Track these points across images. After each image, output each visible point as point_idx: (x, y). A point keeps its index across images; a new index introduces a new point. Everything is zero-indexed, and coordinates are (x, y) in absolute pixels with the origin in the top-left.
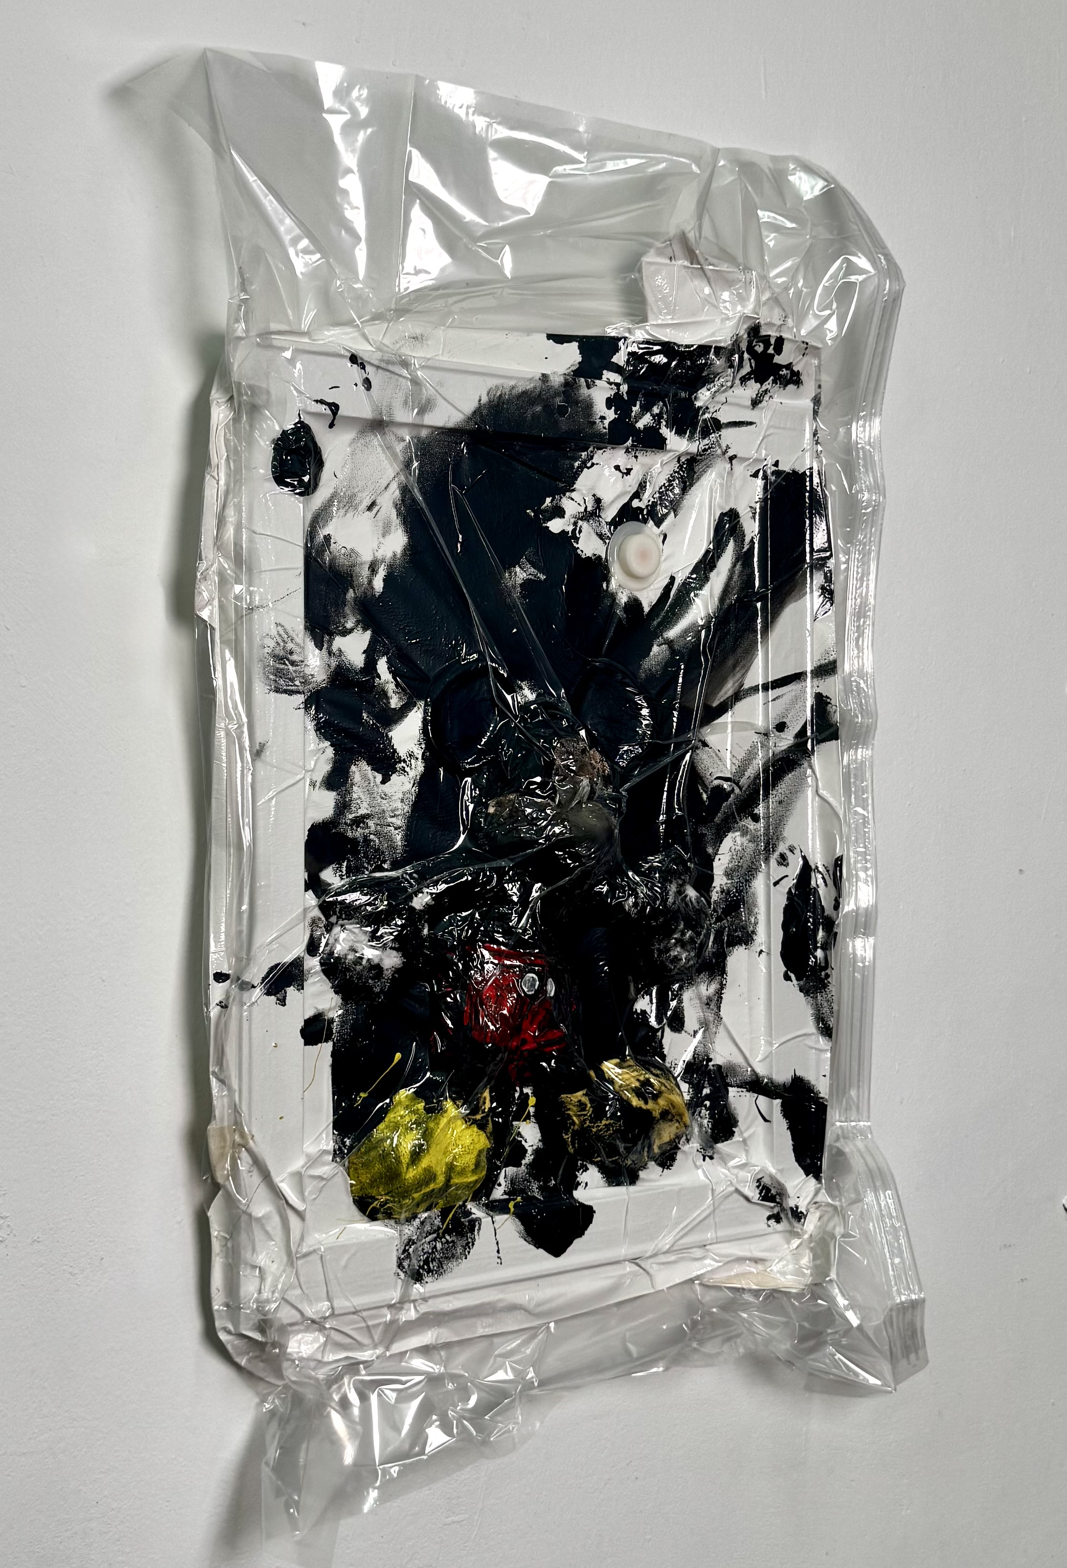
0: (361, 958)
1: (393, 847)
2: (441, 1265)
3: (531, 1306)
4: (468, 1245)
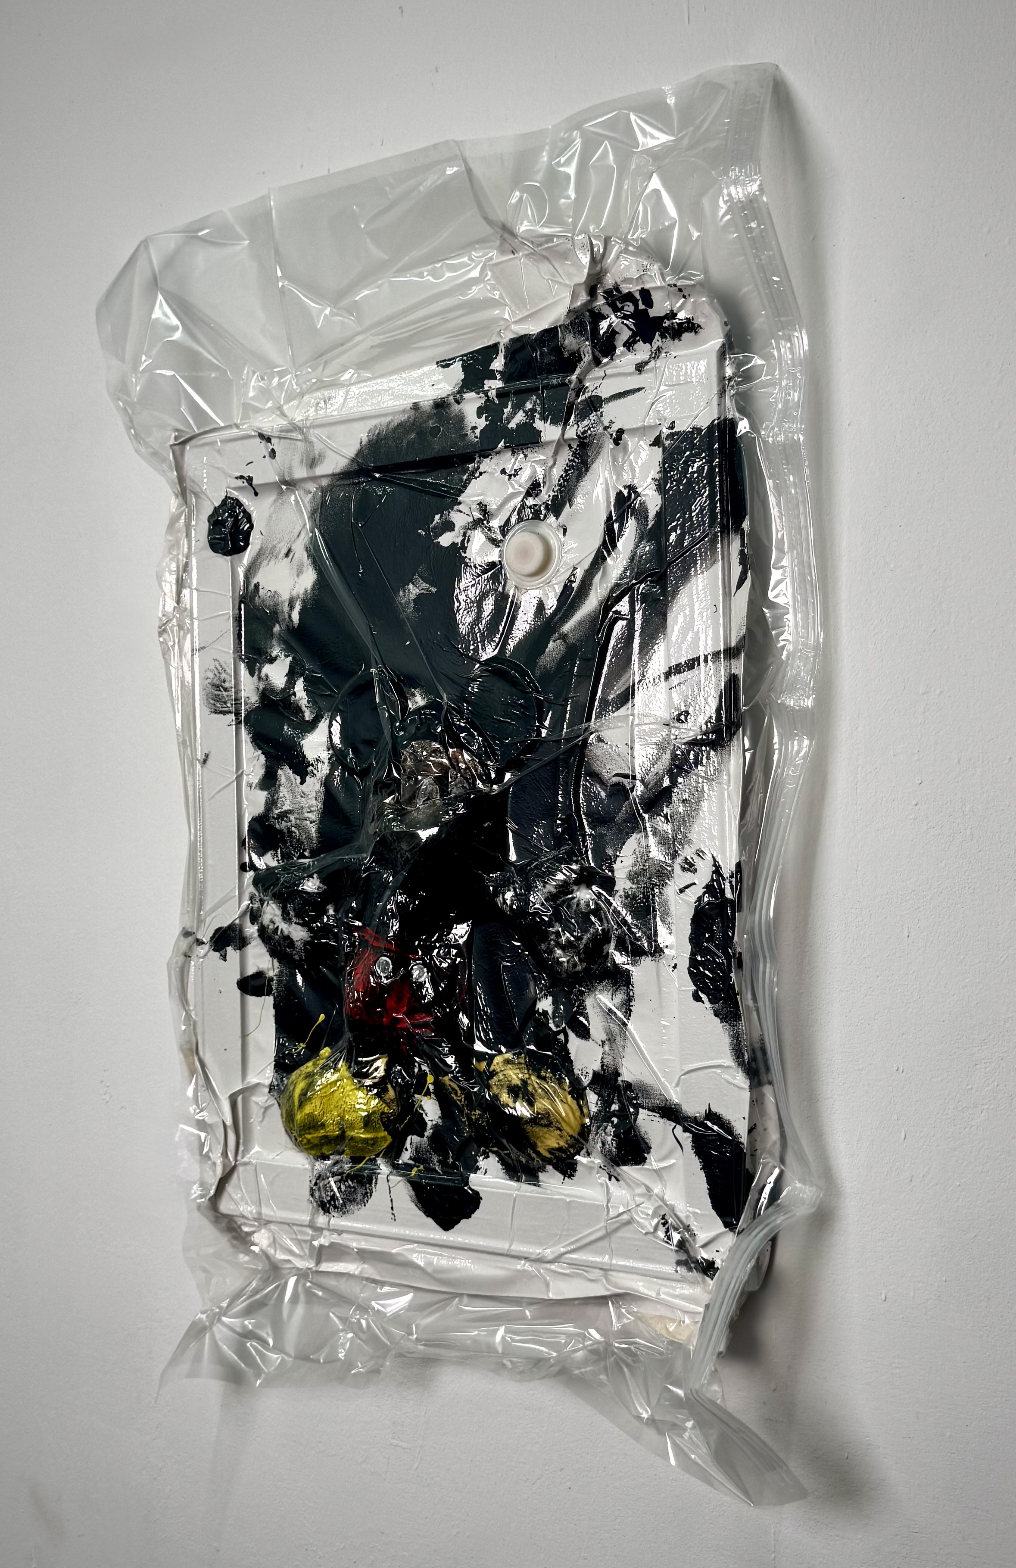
0: (279, 929)
1: (309, 838)
2: (344, 1205)
3: (429, 1270)
4: (367, 1195)
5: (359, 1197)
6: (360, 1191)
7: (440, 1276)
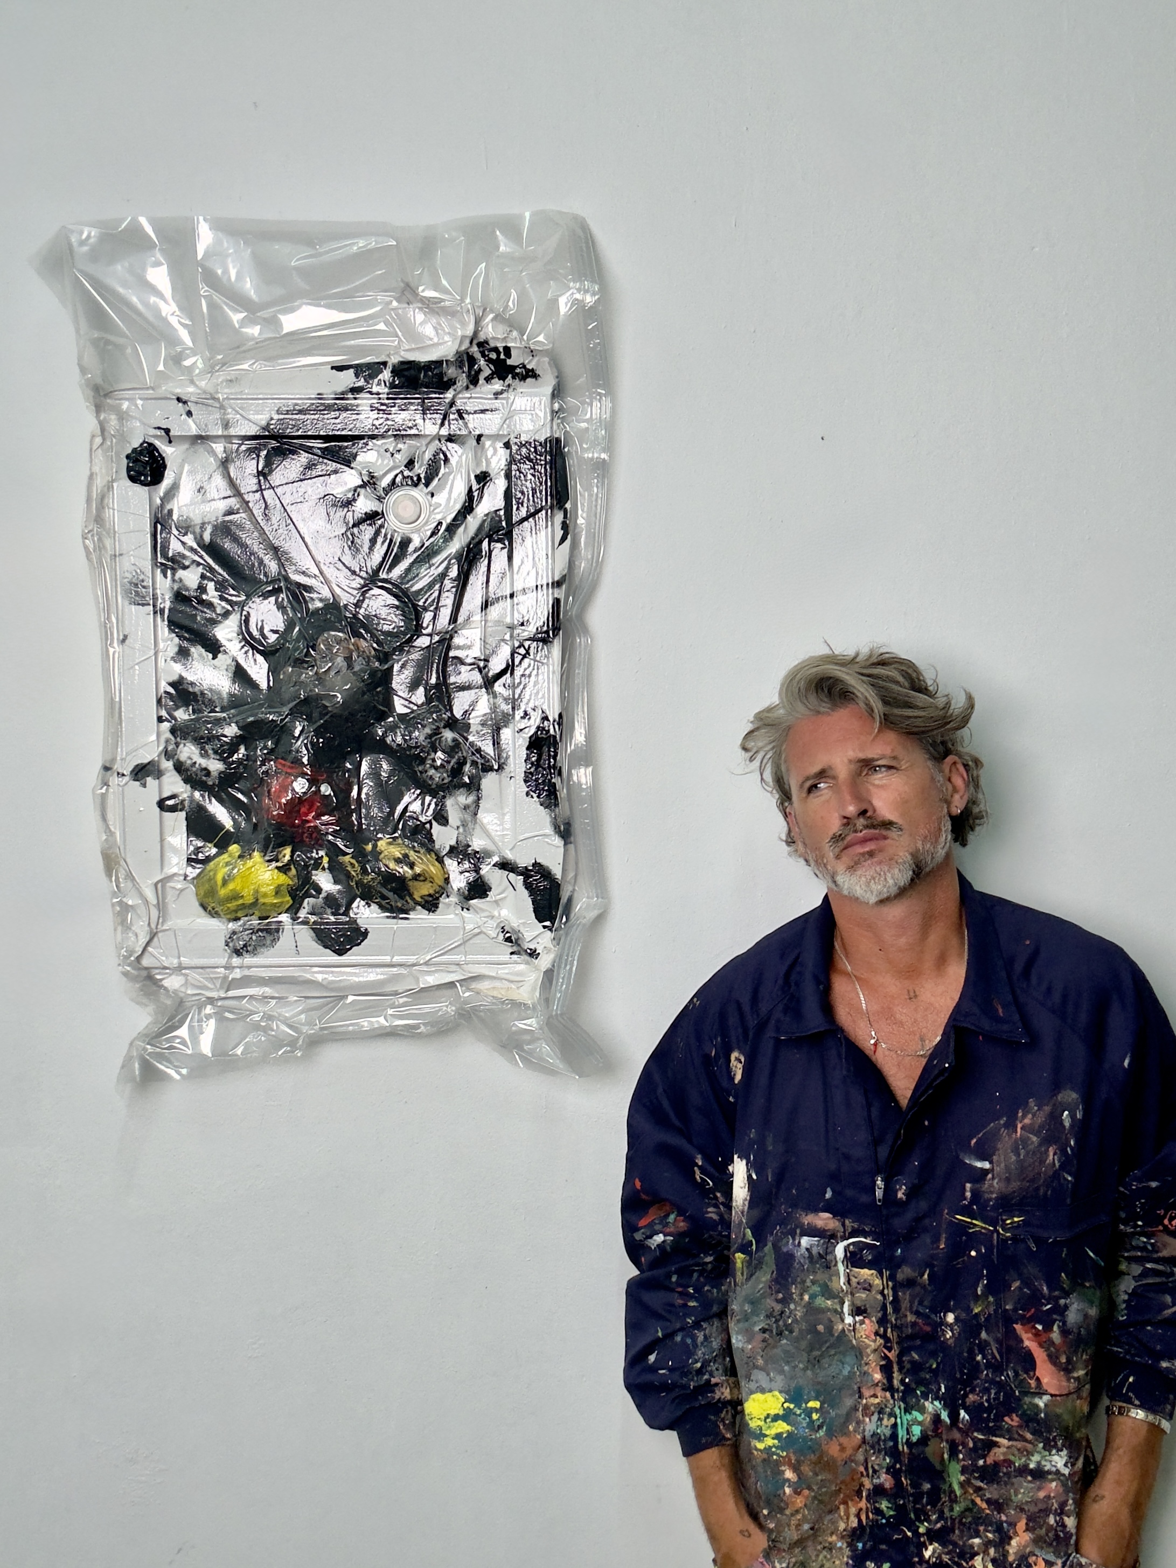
0: (195, 763)
1: (221, 698)
2: (255, 949)
3: (324, 983)
4: (275, 941)
5: (268, 942)
6: (269, 939)
7: (332, 986)
